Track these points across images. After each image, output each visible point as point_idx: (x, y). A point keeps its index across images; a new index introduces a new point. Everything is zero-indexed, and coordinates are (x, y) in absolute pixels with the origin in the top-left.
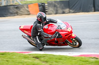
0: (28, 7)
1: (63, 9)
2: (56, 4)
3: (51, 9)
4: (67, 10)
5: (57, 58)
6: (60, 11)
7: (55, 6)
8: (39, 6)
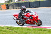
0: (1, 6)
1: (16, 7)
2: (13, 5)
3: (11, 7)
4: (18, 7)
5: (16, 28)
6: (15, 8)
7: (13, 6)
8: (6, 5)
